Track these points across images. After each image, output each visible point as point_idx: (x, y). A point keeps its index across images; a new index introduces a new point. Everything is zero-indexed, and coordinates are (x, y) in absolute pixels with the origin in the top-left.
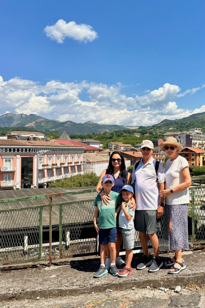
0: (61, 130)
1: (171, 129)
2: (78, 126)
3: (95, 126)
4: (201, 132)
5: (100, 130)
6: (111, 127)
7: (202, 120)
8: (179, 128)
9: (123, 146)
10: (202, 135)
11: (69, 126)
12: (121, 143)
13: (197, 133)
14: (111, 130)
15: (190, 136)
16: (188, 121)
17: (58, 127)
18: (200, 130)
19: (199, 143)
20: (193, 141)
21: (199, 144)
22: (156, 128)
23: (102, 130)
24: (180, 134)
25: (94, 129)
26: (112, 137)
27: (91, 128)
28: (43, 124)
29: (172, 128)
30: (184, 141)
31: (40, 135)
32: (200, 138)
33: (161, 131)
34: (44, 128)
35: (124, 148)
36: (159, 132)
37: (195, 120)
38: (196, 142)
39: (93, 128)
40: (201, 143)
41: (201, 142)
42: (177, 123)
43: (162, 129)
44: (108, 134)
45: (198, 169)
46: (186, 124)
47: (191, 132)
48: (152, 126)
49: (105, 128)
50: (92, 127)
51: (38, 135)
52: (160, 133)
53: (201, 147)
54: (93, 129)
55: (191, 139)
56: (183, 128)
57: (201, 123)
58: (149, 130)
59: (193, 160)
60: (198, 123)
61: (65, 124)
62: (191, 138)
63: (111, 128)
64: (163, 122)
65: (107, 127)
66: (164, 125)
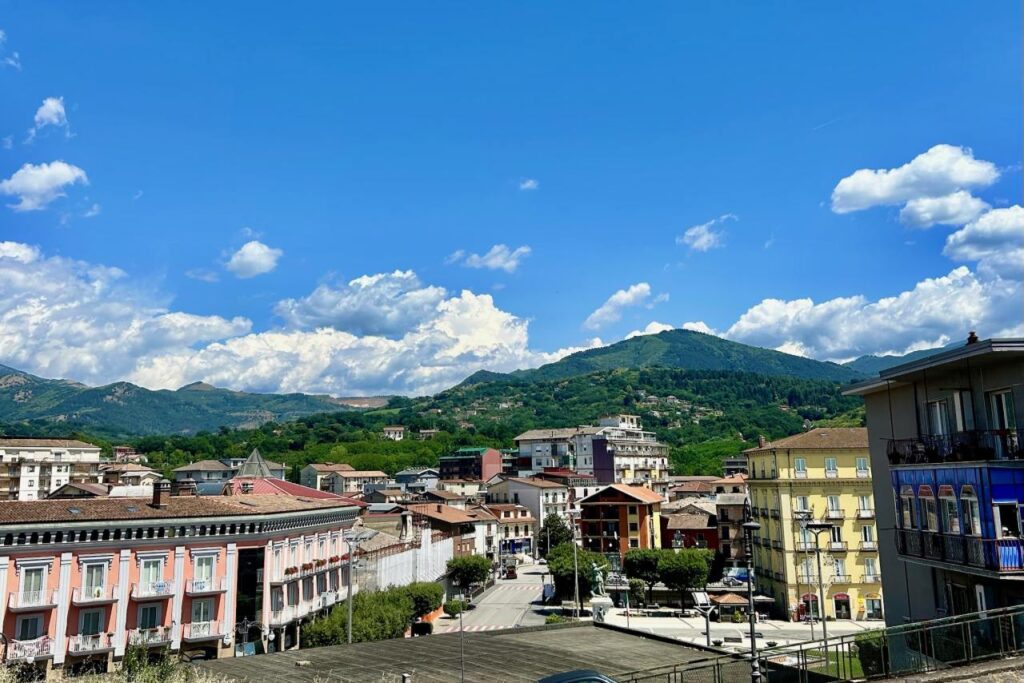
0: (88, 418)
1: (504, 406)
2: (157, 401)
3: (221, 399)
4: (638, 427)
5: (238, 414)
6: (283, 402)
7: (610, 373)
8: (533, 402)
9: (355, 479)
10: (642, 439)
11: (121, 402)
12: (348, 467)
13: (629, 434)
14: (280, 414)
15: (606, 442)
16: (562, 379)
17: (78, 408)
18: (635, 420)
19: (636, 466)
20: (617, 461)
21: (636, 471)
22: (450, 403)
23: (245, 414)
24: (574, 437)
25: (215, 411)
26: (303, 443)
27: (206, 408)
28: (21, 394)
29: (509, 404)
30: (588, 461)
31: (86, 452)
32: (637, 449)
33: (471, 415)
34: (23, 412)
35: (359, 486)
36: (464, 420)
37: (584, 375)
38: (627, 463)
39: (213, 406)
40: (641, 466)
41: (640, 462)
42: (523, 386)
43: (473, 408)
44: (279, 432)
45: (673, 559)
46: (557, 390)
47: (607, 429)
48: (436, 398)
49: (258, 406)
50: (208, 405)
51: (79, 452)
52: (468, 421)
53: (643, 480)
54: (211, 412)
55: (612, 454)
56: (546, 403)
57: (607, 386)
58: (425, 410)
59: (634, 527)
60: (597, 384)
61: (104, 396)
62: (609, 448)
63: (281, 406)
64: (471, 380)
65: (266, 401)
66: (481, 391)
